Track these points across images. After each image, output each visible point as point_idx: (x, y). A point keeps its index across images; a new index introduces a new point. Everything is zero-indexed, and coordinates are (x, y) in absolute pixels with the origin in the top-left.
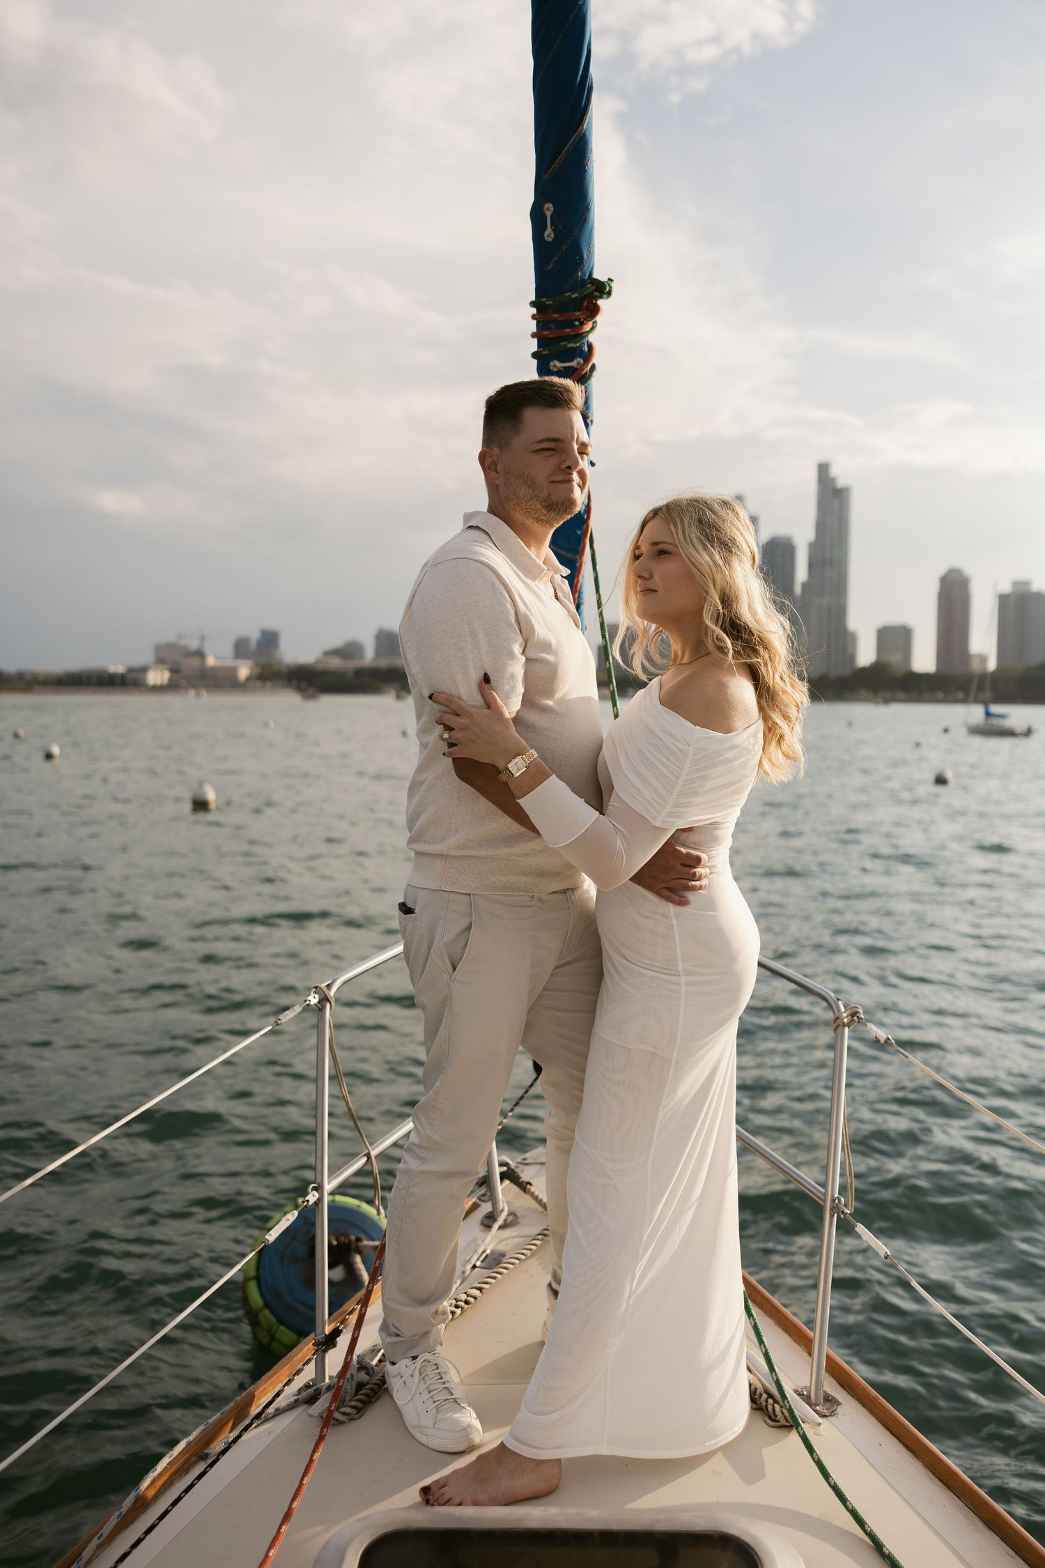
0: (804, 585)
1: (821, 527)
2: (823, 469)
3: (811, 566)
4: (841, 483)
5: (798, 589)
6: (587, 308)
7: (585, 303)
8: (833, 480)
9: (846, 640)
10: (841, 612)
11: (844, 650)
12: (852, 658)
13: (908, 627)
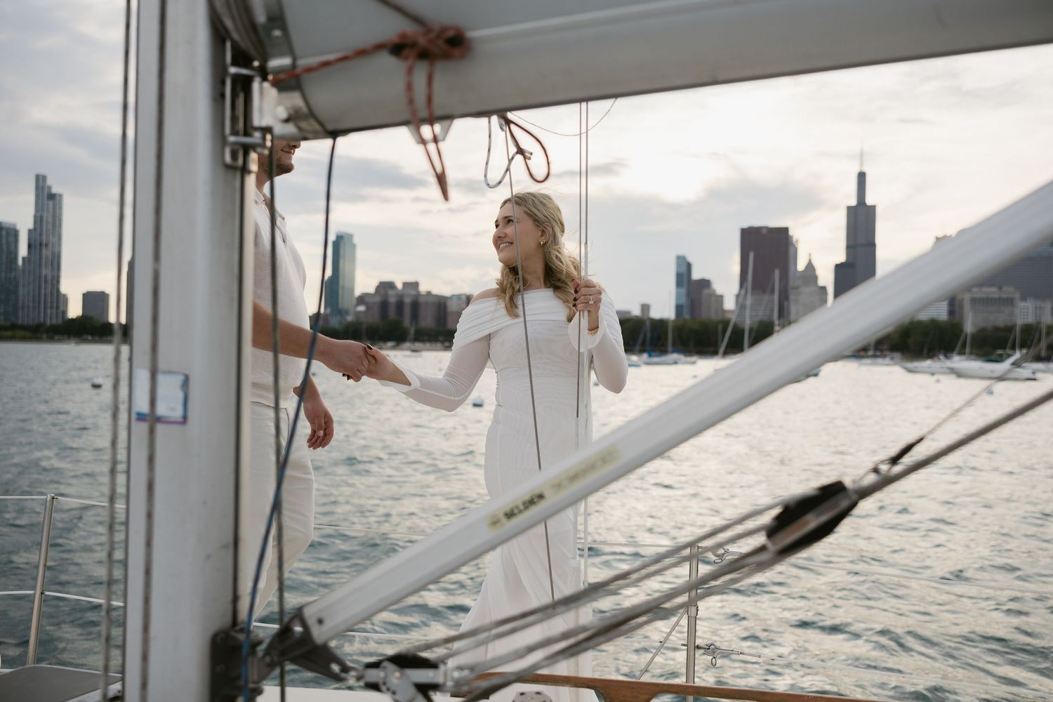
0: (25, 258)
1: (38, 220)
2: (40, 179)
3: (30, 246)
4: (54, 191)
5: (20, 262)
8: (50, 188)
9: (59, 301)
10: (56, 280)
11: (58, 308)
12: (64, 312)
13: (107, 292)
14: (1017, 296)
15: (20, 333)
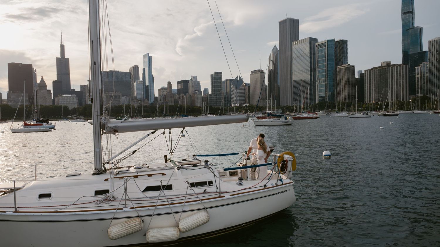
14: (121, 95)
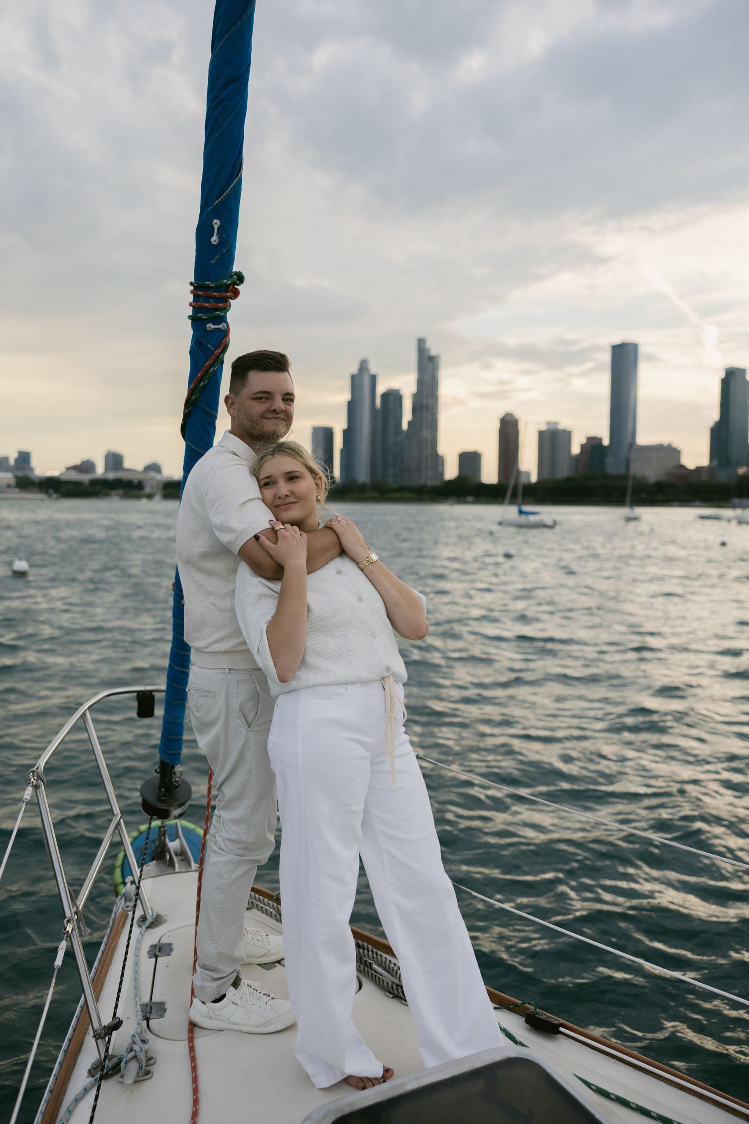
0: (410, 423)
1: (421, 383)
2: (421, 342)
3: (414, 410)
4: (433, 353)
5: (405, 426)
6: (232, 291)
7: (231, 288)
8: (429, 350)
9: (438, 461)
10: (434, 442)
11: (437, 468)
12: (442, 474)
13: (479, 452)
15: (407, 495)
